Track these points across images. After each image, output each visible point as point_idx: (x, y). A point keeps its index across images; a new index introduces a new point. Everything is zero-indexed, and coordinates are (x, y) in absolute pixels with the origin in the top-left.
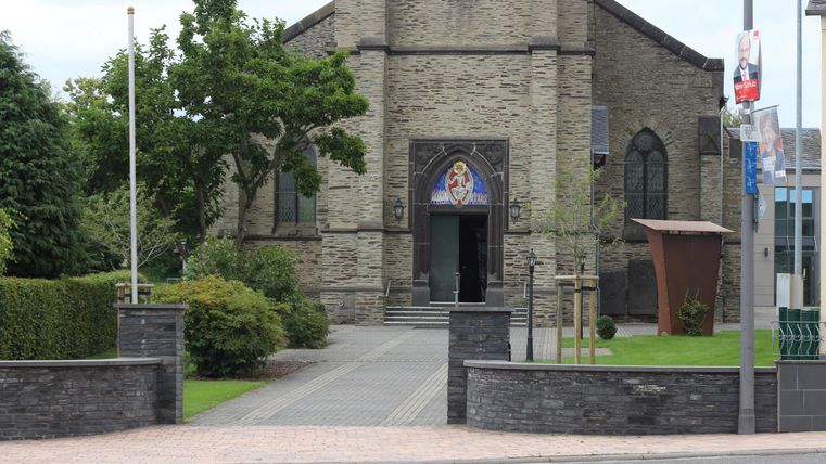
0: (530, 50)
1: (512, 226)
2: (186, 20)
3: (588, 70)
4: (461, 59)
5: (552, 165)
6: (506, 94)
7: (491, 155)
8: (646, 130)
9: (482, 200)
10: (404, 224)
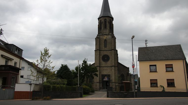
0: (112, 67)
1: (111, 82)
2: (82, 63)
3: (117, 68)
4: (106, 68)
5: (114, 77)
6: (110, 70)
7: (109, 76)
8: (122, 74)
9: (108, 80)
10: (101, 82)
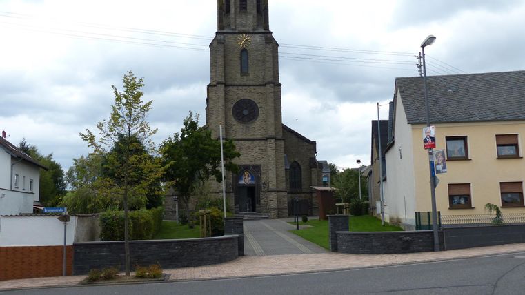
0: (267, 139)
1: (263, 190)
2: (182, 130)
3: (283, 144)
4: (246, 142)
5: (275, 172)
6: (259, 152)
7: (256, 170)
8: (295, 161)
9: (254, 182)
10: (232, 190)
